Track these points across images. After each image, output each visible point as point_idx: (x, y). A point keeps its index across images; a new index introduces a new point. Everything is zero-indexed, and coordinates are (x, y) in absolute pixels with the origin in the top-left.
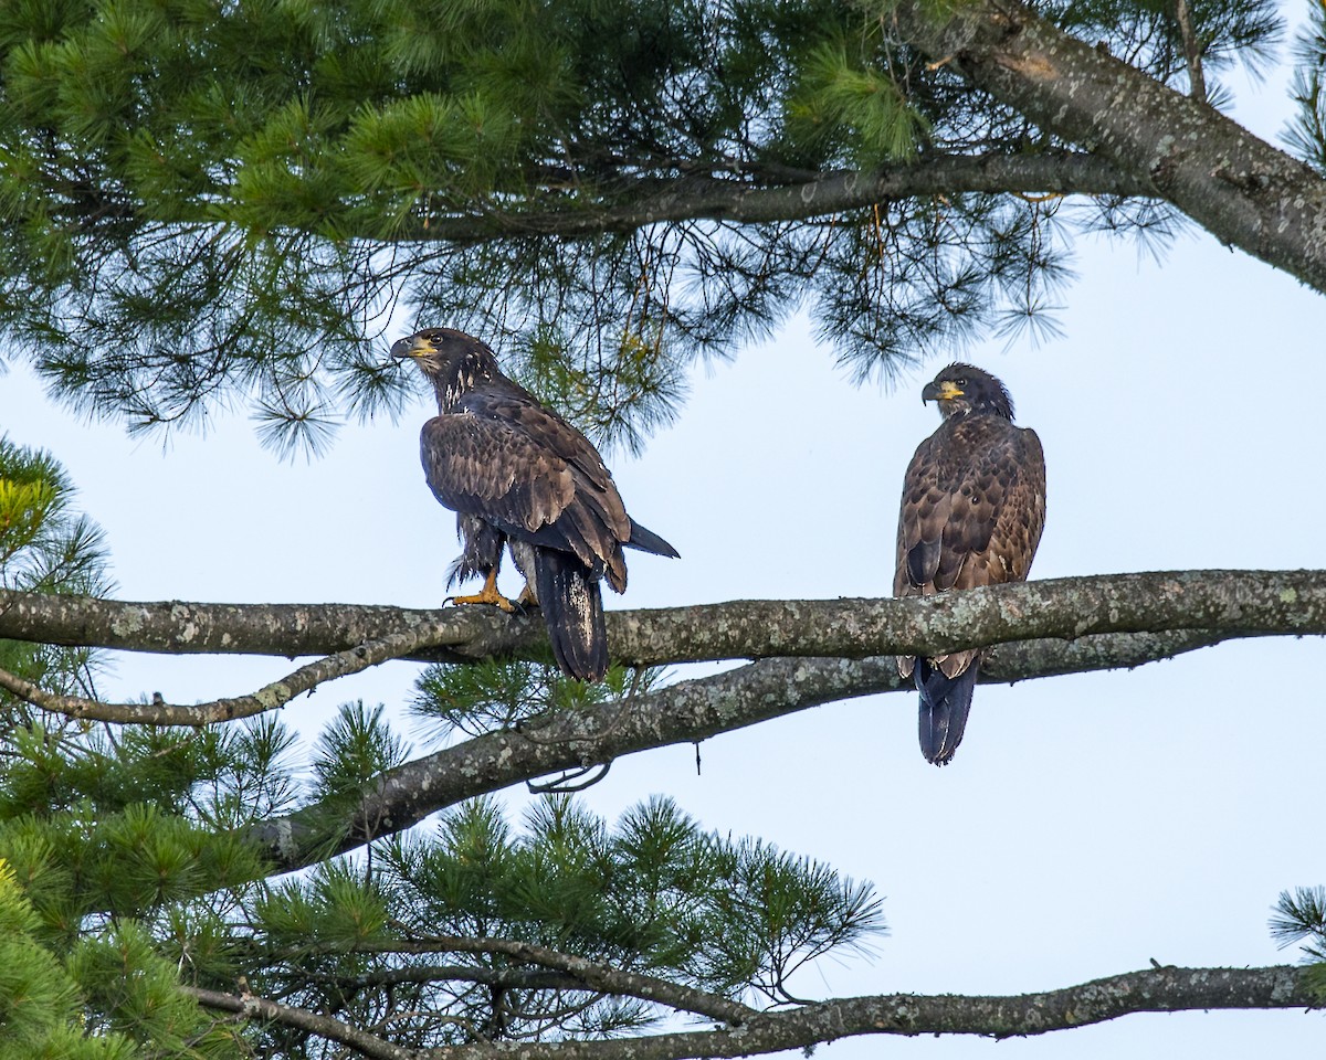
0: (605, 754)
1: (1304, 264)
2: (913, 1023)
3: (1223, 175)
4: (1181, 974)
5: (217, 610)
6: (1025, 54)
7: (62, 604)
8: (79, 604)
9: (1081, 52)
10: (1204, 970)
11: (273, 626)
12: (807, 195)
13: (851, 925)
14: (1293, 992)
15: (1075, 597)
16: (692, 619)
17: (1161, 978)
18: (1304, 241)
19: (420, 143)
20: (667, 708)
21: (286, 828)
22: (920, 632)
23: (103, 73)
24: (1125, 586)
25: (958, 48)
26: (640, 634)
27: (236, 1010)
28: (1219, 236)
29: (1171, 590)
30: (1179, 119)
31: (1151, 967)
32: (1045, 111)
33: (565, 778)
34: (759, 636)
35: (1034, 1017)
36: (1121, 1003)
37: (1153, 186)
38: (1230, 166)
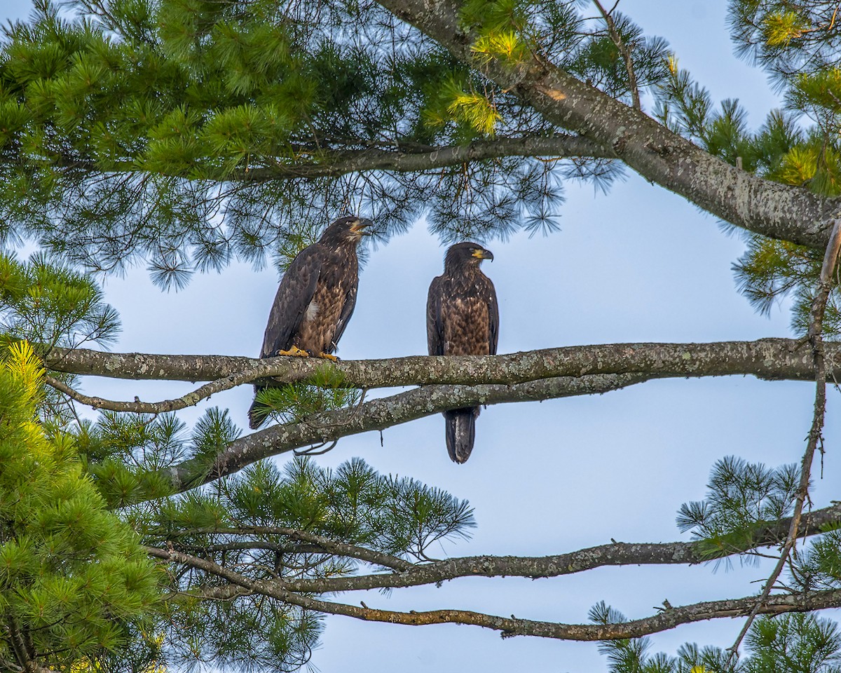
0: (335, 436)
1: (691, 191)
2: (492, 570)
3: (650, 146)
4: (628, 546)
5: (157, 358)
6: (550, 85)
7: (81, 354)
8: (90, 354)
9: (578, 85)
10: (638, 544)
11: (185, 366)
12: (433, 157)
13: (458, 522)
14: (683, 555)
15: (581, 356)
16: (391, 365)
17: (617, 548)
18: (691, 180)
19: (244, 129)
20: (366, 413)
21: (175, 472)
22: (504, 373)
23: (78, 95)
24: (606, 350)
25: (517, 83)
26: (366, 372)
27: (167, 558)
28: (646, 177)
29: (628, 353)
30: (628, 119)
31: (611, 542)
32: (560, 114)
33: (312, 448)
34: (425, 374)
35: (552, 568)
36: (596, 560)
37: (614, 152)
38: (653, 142)
